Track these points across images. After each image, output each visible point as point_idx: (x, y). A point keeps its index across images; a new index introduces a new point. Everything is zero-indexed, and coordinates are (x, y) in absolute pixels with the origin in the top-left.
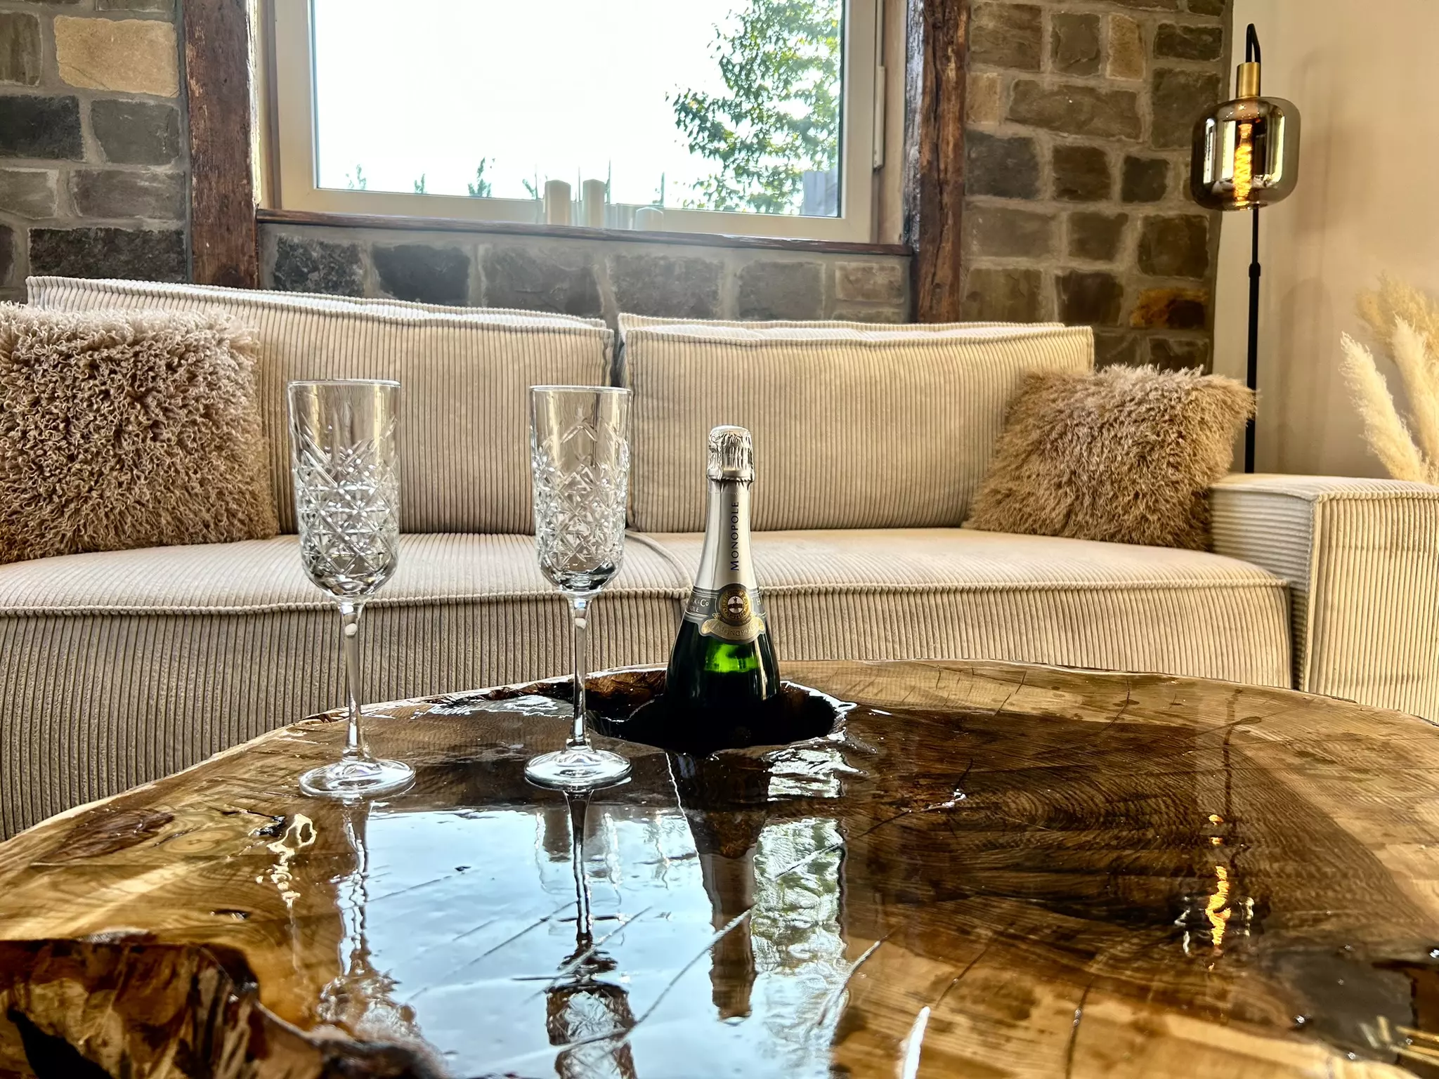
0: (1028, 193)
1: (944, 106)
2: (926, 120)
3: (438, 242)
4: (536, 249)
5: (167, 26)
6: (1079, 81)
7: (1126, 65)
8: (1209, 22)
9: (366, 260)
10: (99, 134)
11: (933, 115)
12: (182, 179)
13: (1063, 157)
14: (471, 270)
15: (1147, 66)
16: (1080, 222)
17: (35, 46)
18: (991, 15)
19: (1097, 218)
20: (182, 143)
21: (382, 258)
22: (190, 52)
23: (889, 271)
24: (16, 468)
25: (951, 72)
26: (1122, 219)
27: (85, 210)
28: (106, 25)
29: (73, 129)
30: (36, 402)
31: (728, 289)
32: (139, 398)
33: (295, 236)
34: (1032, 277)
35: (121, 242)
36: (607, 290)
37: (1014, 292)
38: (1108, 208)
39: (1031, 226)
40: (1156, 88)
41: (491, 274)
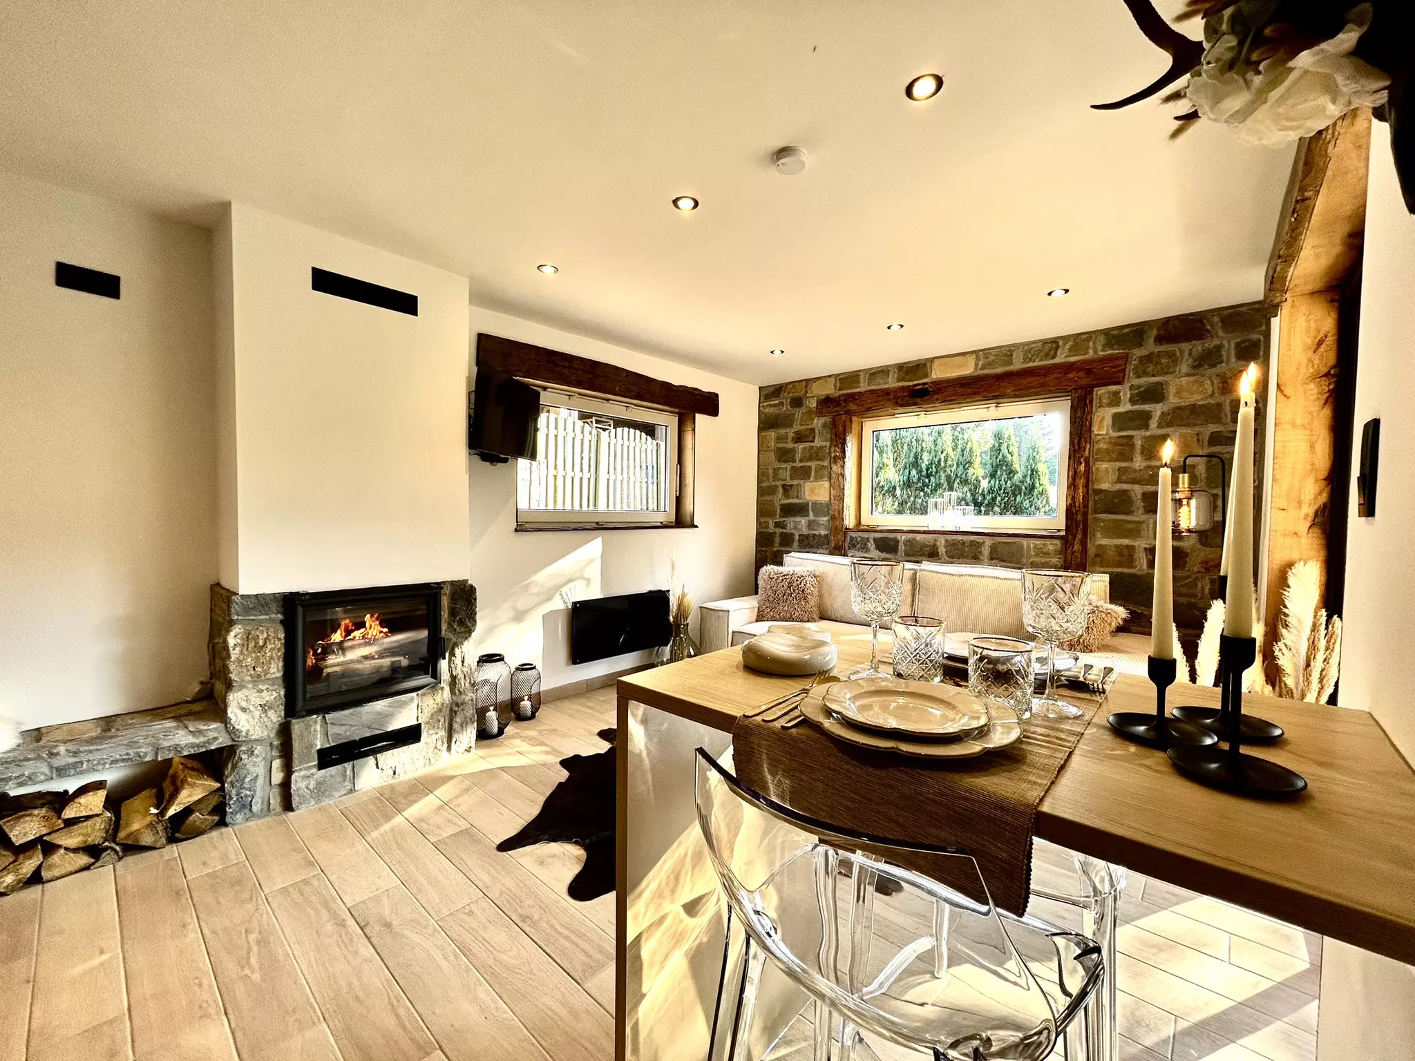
0: (1128, 512)
1: (1079, 481)
5: (827, 483)
10: (813, 511)
11: (1073, 486)
12: (829, 521)
14: (899, 544)
15: (1203, 453)
17: (801, 491)
20: (830, 512)
21: (875, 540)
22: (832, 487)
23: (1056, 546)
25: (1082, 467)
27: (809, 529)
28: (815, 484)
29: (808, 509)
31: (986, 551)
34: (1131, 549)
35: (816, 537)
36: (942, 550)
37: (1121, 555)
39: (1130, 526)
40: (1209, 461)
41: (905, 545)
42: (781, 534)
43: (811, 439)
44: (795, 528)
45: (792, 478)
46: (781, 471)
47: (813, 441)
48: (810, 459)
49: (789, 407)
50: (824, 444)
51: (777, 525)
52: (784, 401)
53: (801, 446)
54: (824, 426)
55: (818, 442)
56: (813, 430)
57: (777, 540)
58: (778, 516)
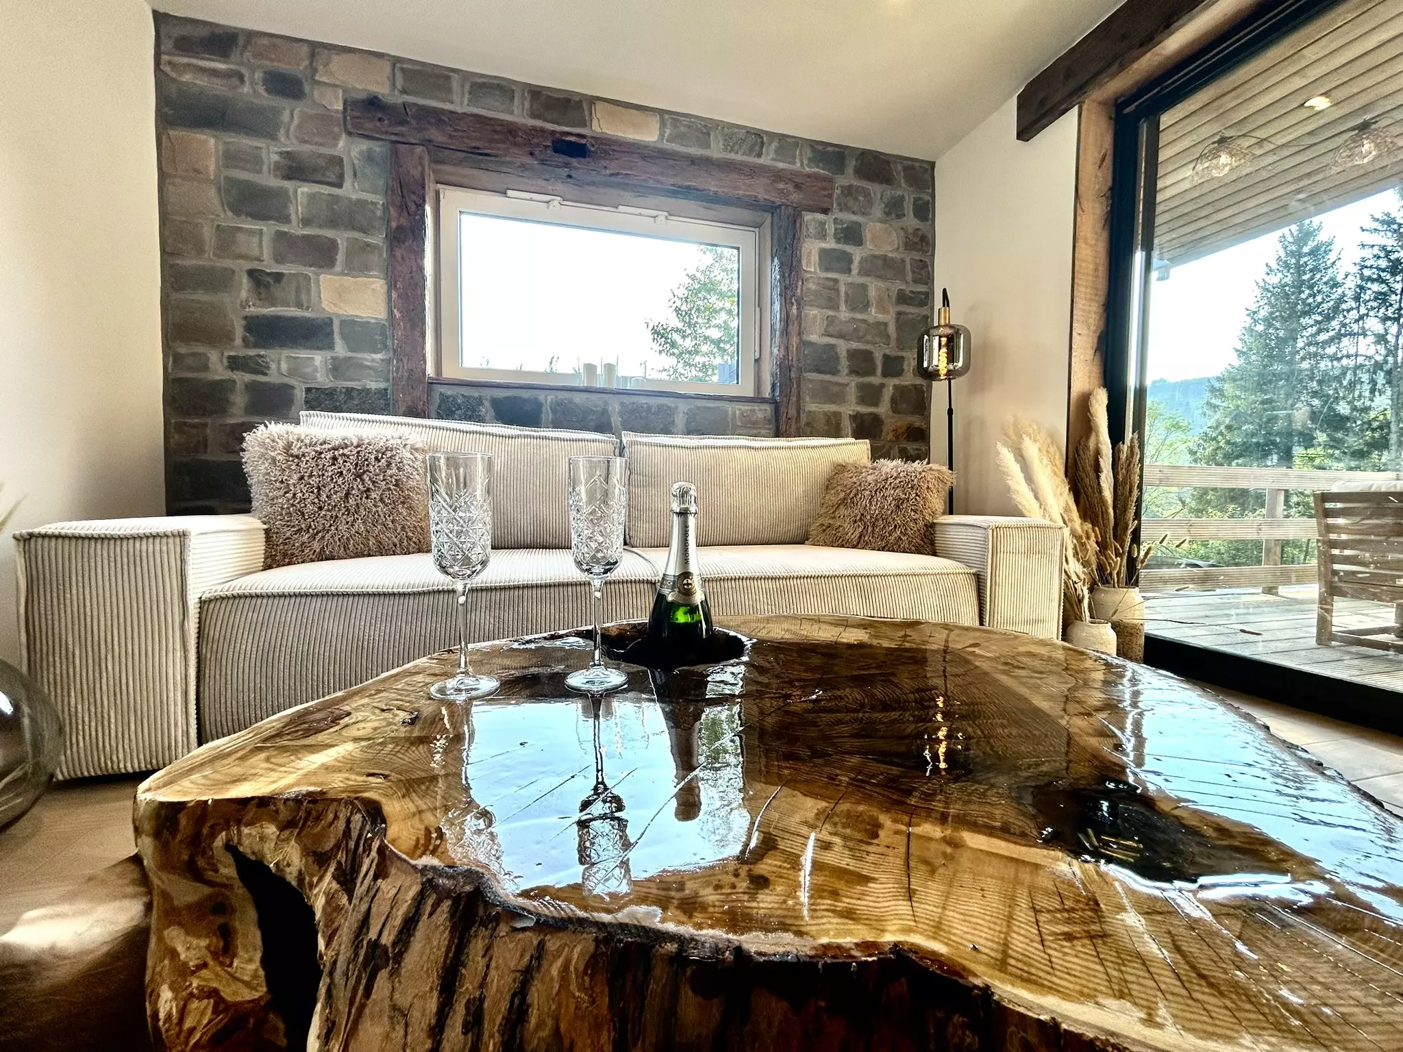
0: (835, 372)
1: (790, 327)
2: (782, 334)
3: (526, 394)
4: (578, 398)
5: (382, 282)
6: (859, 316)
7: (882, 309)
8: (921, 288)
9: (487, 404)
10: (343, 337)
11: (785, 332)
12: (389, 361)
13: (852, 354)
14: (544, 409)
15: (893, 310)
16: (861, 387)
17: (309, 290)
18: (814, 283)
19: (870, 385)
20: (389, 343)
21: (496, 403)
22: (394, 295)
23: (763, 412)
24: (289, 514)
25: (794, 310)
26: (882, 386)
27: (335, 377)
28: (348, 280)
29: (330, 334)
30: (302, 478)
31: (680, 420)
32: (360, 476)
33: (449, 391)
34: (837, 415)
35: (355, 394)
36: (616, 420)
37: (828, 422)
38: (876, 380)
39: (836, 389)
40: (898, 320)
41: (554, 411)
42: (252, 388)
43: (333, 178)
44: (292, 373)
45: (279, 258)
46: (241, 237)
47: (340, 186)
48: (333, 223)
49: (261, 89)
50: (370, 197)
51: (235, 363)
52: (244, 71)
53: (304, 189)
54: (369, 157)
55: (351, 190)
56: (337, 162)
57: (239, 400)
58: (238, 341)
